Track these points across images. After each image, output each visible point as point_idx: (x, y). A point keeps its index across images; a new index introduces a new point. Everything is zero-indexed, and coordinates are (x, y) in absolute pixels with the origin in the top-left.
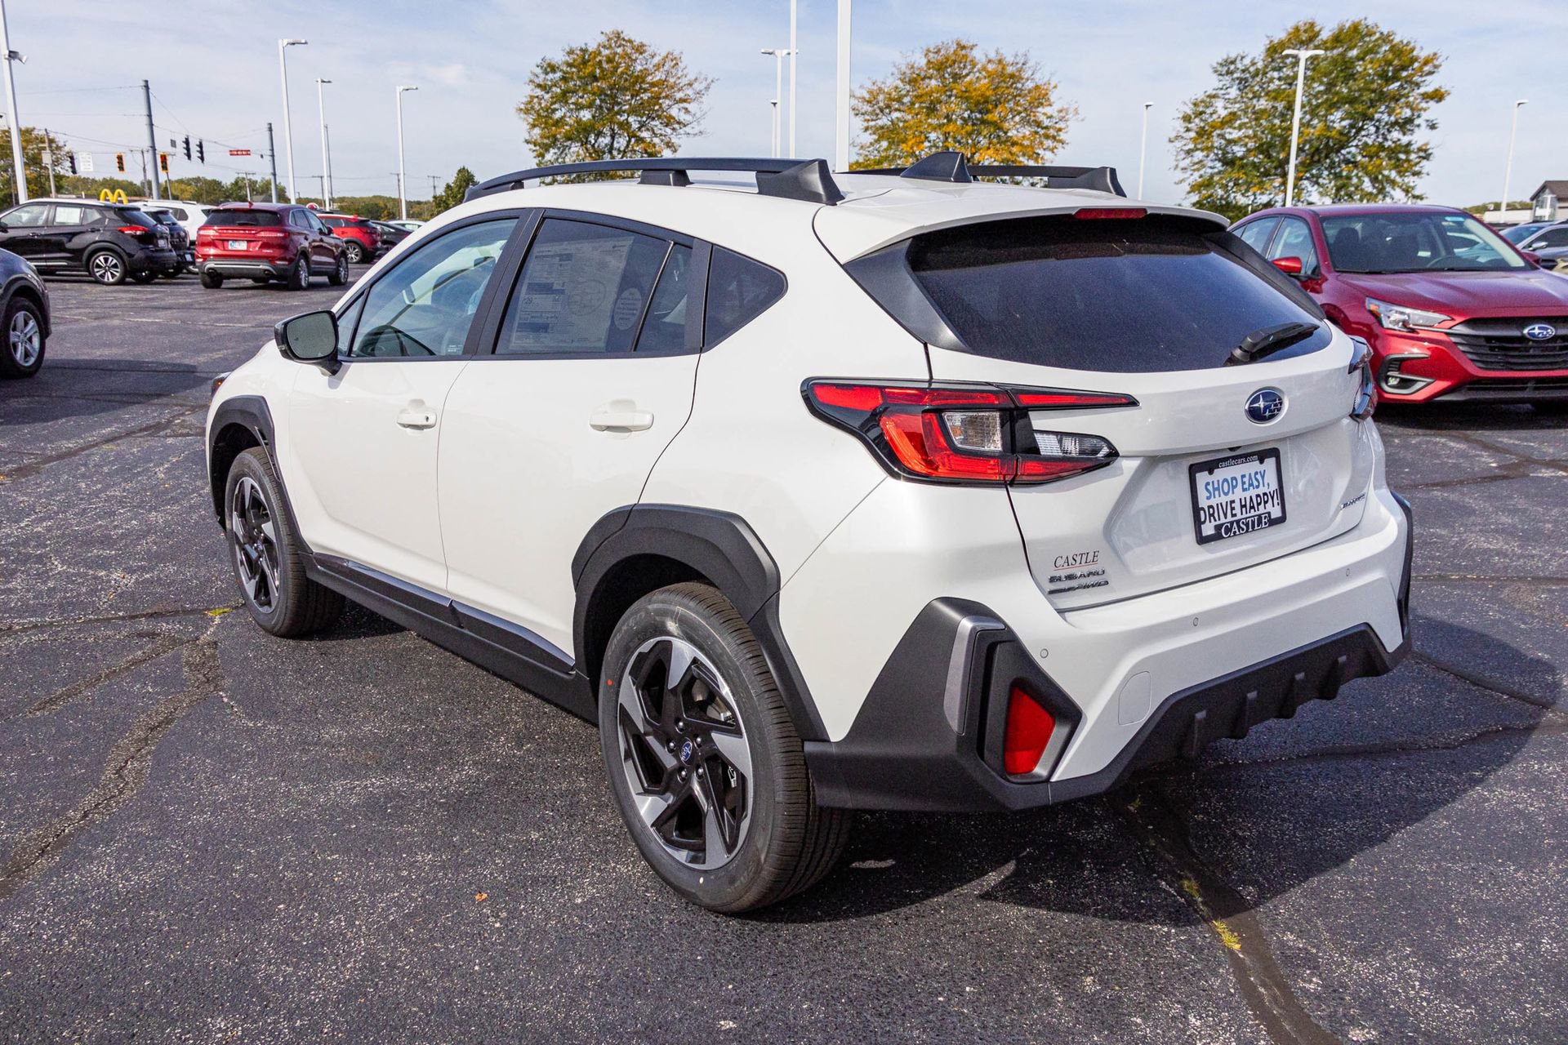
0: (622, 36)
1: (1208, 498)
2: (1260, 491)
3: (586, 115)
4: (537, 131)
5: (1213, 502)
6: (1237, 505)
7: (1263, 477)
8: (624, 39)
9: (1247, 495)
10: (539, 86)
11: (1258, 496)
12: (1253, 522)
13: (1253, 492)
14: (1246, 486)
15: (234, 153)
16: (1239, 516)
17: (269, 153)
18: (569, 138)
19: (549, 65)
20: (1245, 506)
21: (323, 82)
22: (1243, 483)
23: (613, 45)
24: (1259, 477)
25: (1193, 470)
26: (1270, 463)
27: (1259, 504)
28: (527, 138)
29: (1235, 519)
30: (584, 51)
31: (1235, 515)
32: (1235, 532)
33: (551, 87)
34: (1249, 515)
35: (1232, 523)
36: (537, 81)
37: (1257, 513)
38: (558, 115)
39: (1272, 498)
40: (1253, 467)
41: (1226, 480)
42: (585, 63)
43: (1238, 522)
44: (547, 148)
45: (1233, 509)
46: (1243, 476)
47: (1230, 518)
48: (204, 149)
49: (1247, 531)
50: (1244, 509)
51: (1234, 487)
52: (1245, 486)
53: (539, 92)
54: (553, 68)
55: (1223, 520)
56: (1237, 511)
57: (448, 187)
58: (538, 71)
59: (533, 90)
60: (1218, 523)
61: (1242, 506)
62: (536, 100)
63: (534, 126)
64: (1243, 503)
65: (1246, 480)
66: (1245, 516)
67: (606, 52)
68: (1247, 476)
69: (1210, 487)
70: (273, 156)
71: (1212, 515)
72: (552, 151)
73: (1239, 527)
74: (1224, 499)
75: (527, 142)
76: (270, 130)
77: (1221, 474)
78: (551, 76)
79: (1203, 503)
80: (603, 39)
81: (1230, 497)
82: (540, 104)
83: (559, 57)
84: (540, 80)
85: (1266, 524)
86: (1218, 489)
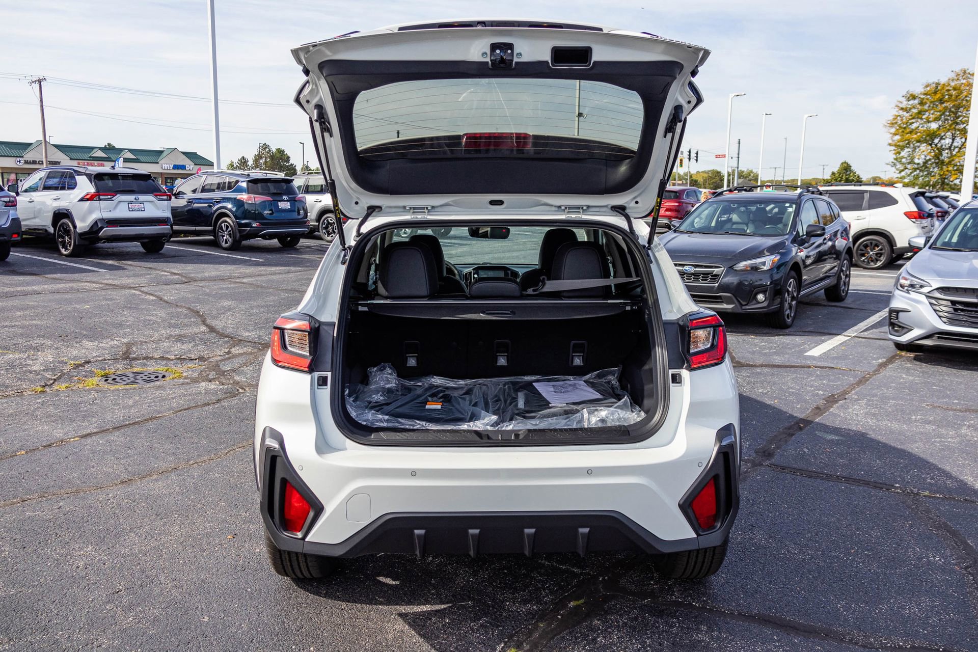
0: (967, 72)
3: (934, 126)
4: (897, 137)
8: (969, 74)
10: (902, 109)
15: (718, 156)
17: (737, 156)
18: (918, 141)
19: (911, 95)
21: (766, 114)
23: (960, 78)
28: (890, 142)
30: (938, 84)
33: (910, 109)
36: (901, 106)
38: (914, 126)
42: (935, 93)
44: (903, 148)
48: (699, 155)
53: (901, 113)
54: (914, 97)
57: (833, 174)
58: (904, 100)
59: (897, 111)
62: (899, 118)
63: (895, 134)
67: (953, 84)
70: (738, 157)
72: (906, 150)
75: (890, 145)
76: (739, 143)
78: (911, 102)
80: (953, 75)
82: (902, 120)
83: (918, 90)
84: (903, 106)
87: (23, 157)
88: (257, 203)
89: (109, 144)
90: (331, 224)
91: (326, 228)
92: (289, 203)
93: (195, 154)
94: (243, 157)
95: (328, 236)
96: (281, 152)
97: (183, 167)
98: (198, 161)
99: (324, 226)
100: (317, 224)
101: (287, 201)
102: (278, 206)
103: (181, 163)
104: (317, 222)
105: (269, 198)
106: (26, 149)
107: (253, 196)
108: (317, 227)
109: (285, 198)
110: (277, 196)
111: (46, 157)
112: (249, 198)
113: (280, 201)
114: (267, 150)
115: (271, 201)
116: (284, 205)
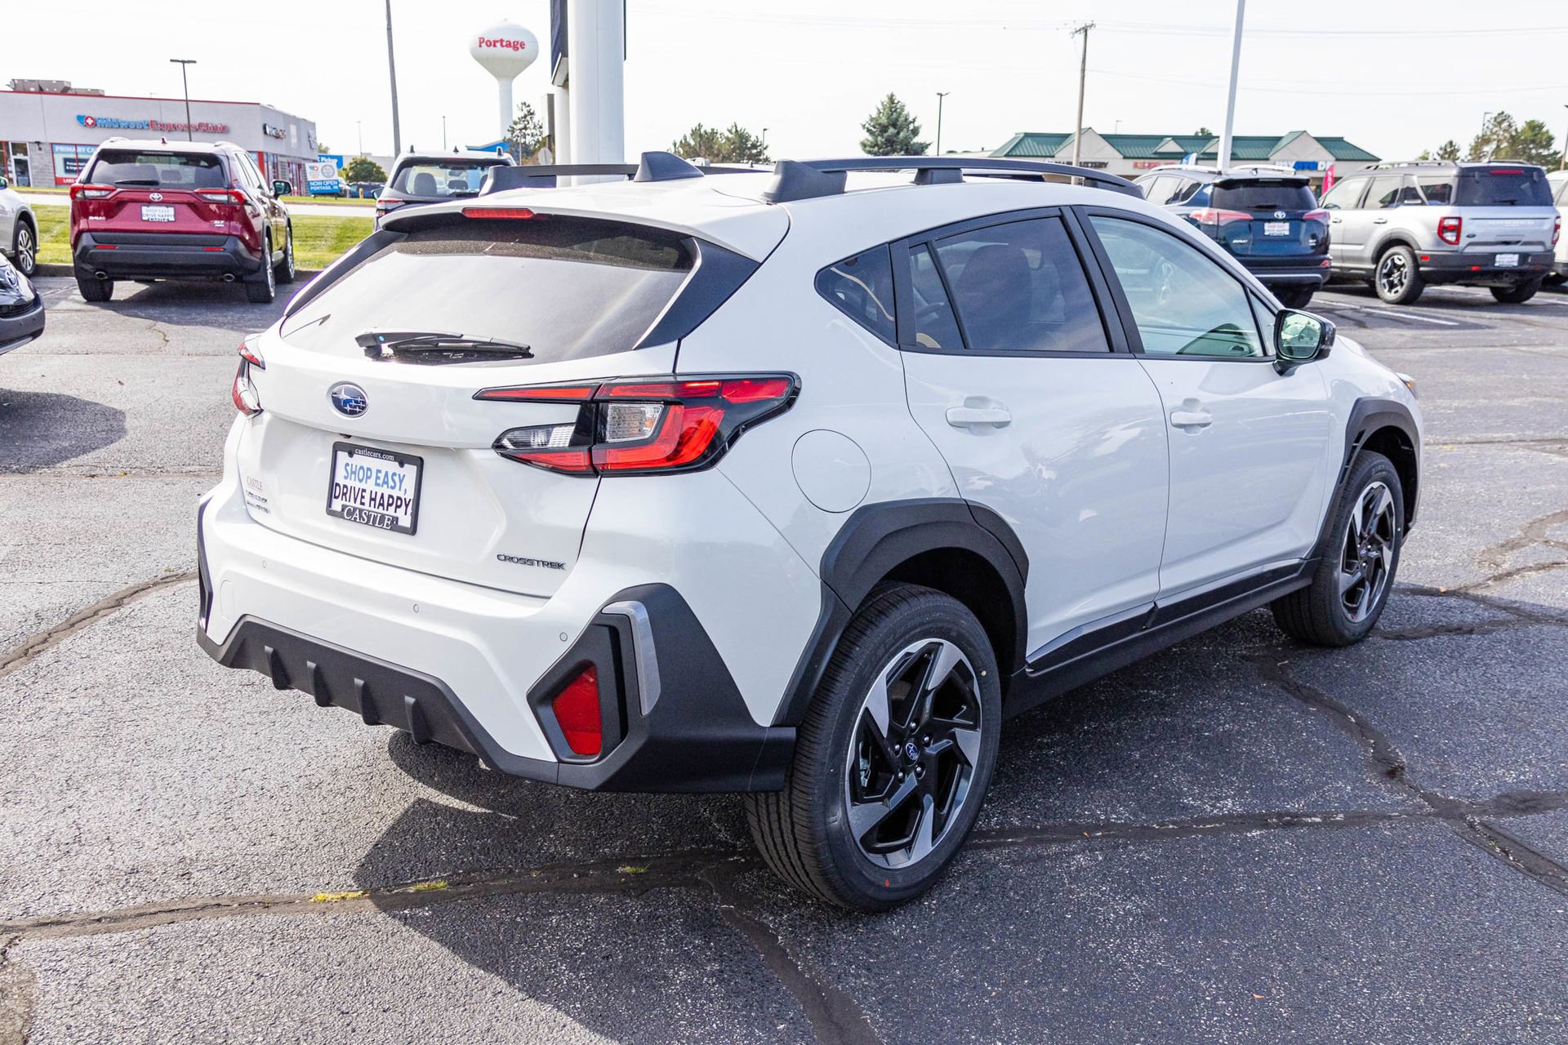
1: (346, 478)
2: (396, 493)
5: (349, 483)
6: (367, 495)
7: (401, 481)
9: (380, 490)
11: (390, 496)
12: (375, 518)
13: (387, 492)
14: (380, 481)
16: (366, 507)
20: (374, 500)
22: (378, 478)
24: (396, 478)
25: (337, 447)
26: (410, 471)
27: (389, 505)
29: (361, 507)
31: (363, 504)
32: (355, 519)
34: (376, 510)
35: (355, 509)
37: (385, 512)
39: (407, 506)
40: (391, 466)
41: (362, 468)
43: (361, 511)
45: (363, 497)
46: (379, 471)
47: (358, 505)
49: (367, 523)
50: (373, 502)
51: (368, 478)
52: (378, 481)
55: (352, 503)
56: (366, 500)
60: (347, 503)
61: (371, 499)
64: (373, 496)
65: (382, 476)
66: (372, 508)
68: (383, 473)
69: (349, 468)
71: (345, 494)
73: (361, 516)
74: (358, 485)
77: (359, 460)
79: (339, 479)
81: (363, 486)
85: (387, 525)
86: (355, 473)
87: (1053, 157)
88: (1221, 224)
89: (1203, 130)
90: (1398, 268)
91: (1389, 275)
92: (1287, 226)
93: (1341, 139)
94: (1451, 143)
95: (1390, 291)
96: (1535, 128)
97: (1313, 166)
98: (1342, 154)
99: (1385, 271)
100: (1373, 267)
101: (1284, 220)
102: (1264, 231)
103: (1310, 159)
104: (1373, 263)
105: (1247, 216)
106: (1059, 144)
107: (1216, 211)
108: (1371, 273)
109: (1280, 214)
110: (1265, 211)
111: (1078, 155)
112: (1209, 216)
113: (1270, 221)
114: (1505, 125)
115: (1251, 221)
116: (1277, 229)
